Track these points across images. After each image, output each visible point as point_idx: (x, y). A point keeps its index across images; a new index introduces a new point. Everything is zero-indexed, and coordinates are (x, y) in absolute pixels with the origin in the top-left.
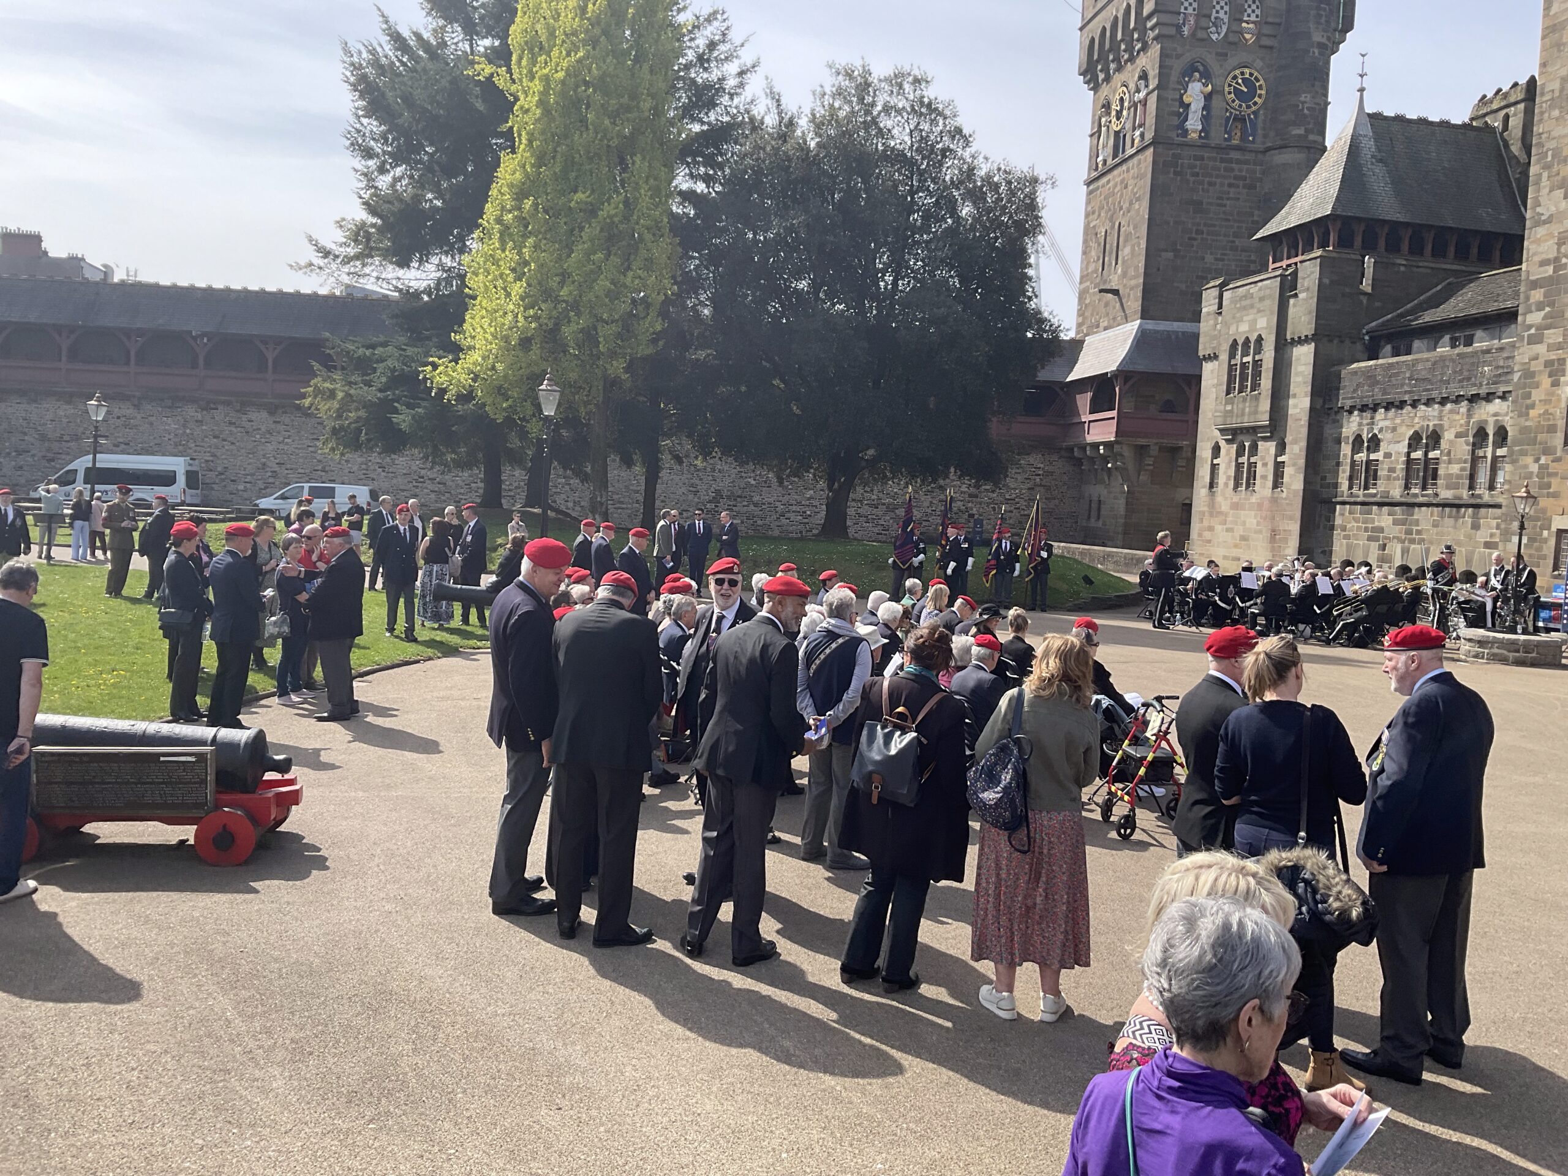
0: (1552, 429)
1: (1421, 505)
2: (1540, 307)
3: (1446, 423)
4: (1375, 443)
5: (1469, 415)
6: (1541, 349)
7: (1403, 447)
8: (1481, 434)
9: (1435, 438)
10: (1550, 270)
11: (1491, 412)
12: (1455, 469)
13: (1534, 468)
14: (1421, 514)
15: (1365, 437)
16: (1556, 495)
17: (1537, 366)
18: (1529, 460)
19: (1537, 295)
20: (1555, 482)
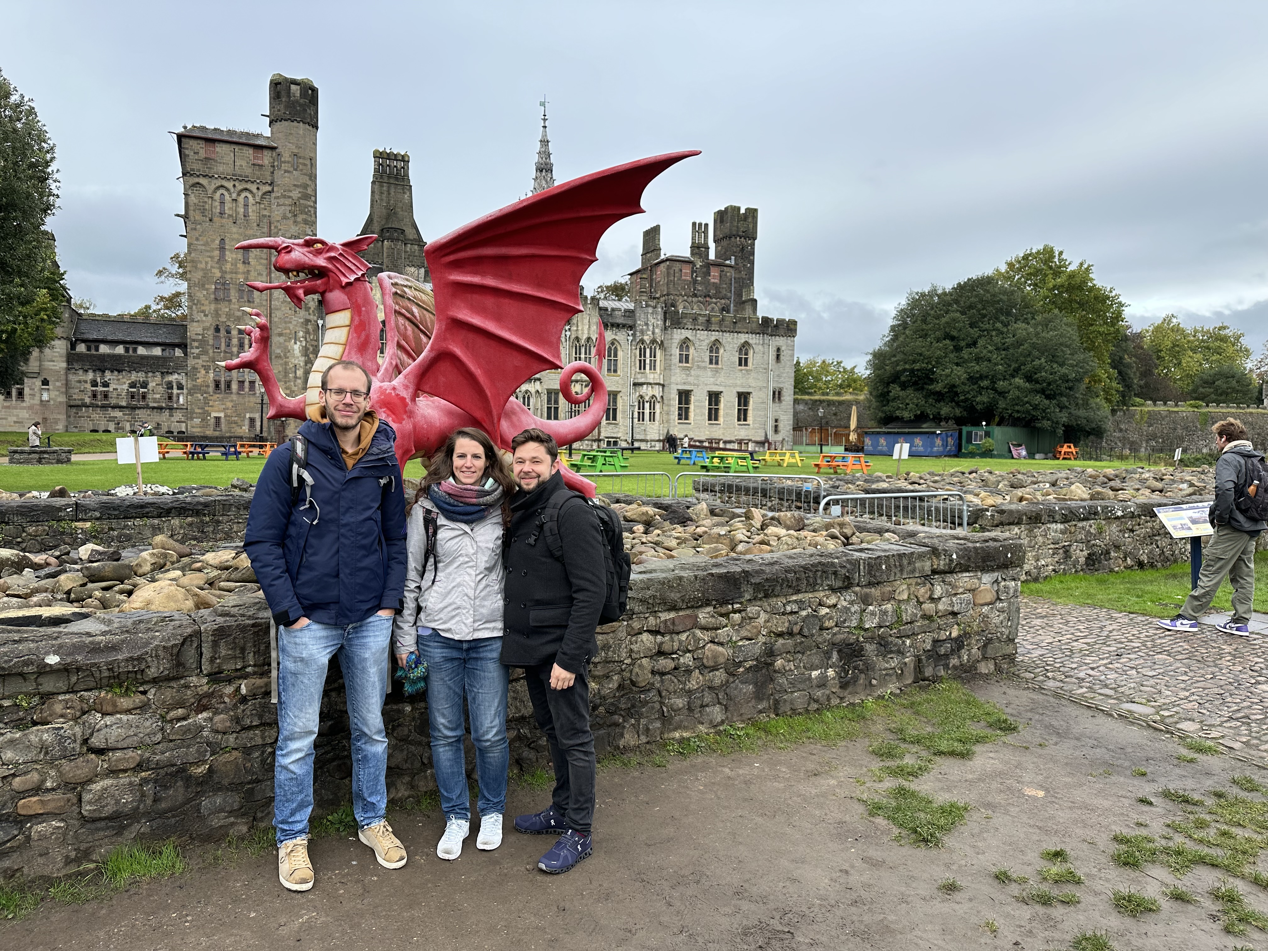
0: (208, 386)
1: (140, 408)
2: (197, 348)
3: (149, 380)
4: (106, 385)
5: (163, 378)
6: (200, 361)
7: (126, 387)
8: (170, 386)
9: (145, 385)
10: (200, 337)
11: (173, 378)
12: (158, 396)
13: (202, 398)
14: (137, 412)
15: (99, 380)
16: (212, 406)
17: (199, 366)
18: (199, 395)
19: (196, 344)
20: (211, 403)
